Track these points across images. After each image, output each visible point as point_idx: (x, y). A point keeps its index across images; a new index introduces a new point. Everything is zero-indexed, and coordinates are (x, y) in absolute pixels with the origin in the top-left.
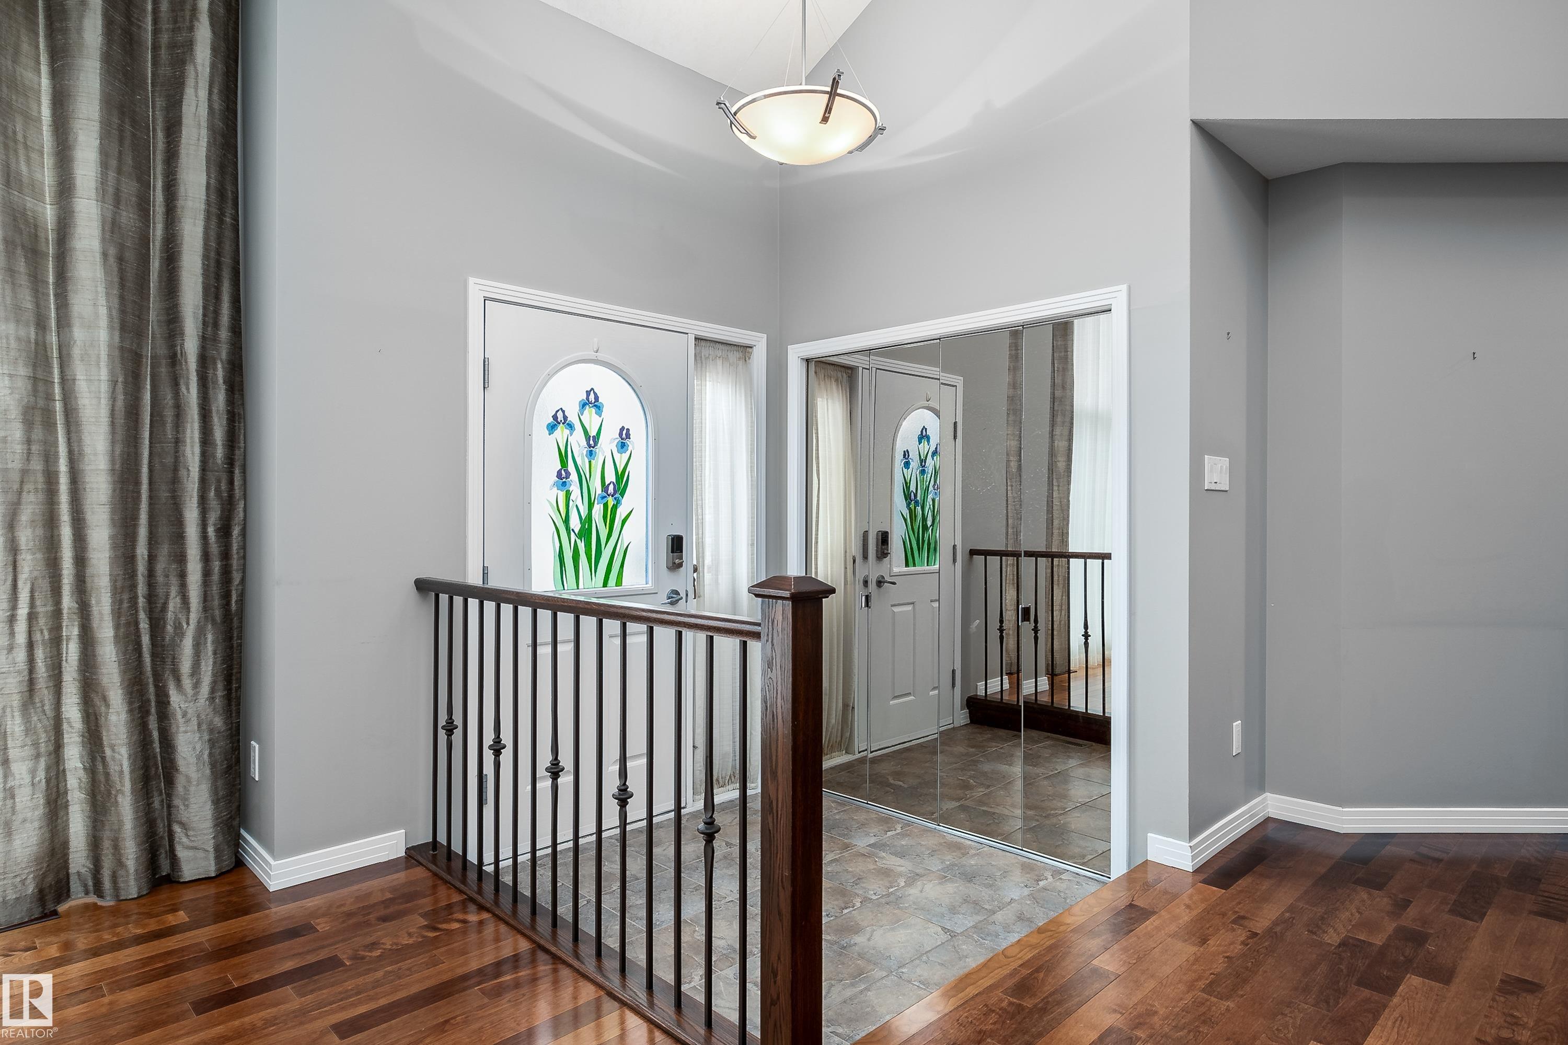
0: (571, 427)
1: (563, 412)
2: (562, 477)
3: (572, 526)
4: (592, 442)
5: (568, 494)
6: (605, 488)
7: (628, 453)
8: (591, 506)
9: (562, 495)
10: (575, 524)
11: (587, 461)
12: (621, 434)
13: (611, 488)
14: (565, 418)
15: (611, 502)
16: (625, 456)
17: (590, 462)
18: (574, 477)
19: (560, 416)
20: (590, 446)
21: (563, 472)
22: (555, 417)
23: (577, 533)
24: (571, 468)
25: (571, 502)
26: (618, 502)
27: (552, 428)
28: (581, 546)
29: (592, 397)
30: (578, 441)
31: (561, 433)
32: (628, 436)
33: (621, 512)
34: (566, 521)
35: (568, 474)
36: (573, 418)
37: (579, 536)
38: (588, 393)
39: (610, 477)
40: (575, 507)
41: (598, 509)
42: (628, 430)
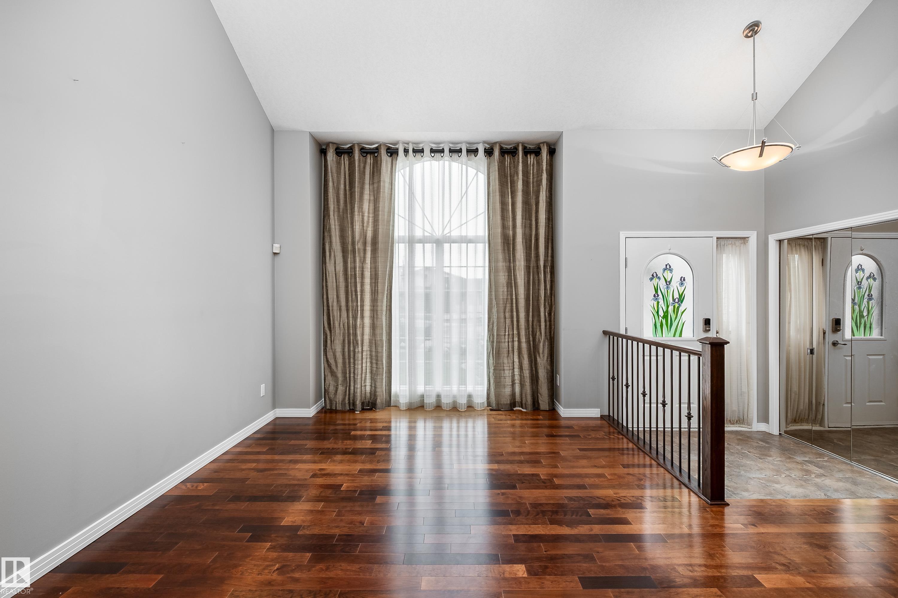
0: (659, 278)
1: (656, 273)
2: (656, 296)
3: (660, 314)
4: (668, 283)
5: (658, 303)
6: (674, 300)
7: (684, 286)
8: (668, 307)
9: (656, 303)
10: (661, 313)
11: (666, 290)
12: (681, 280)
13: (677, 300)
14: (657, 275)
15: (677, 305)
16: (683, 288)
17: (667, 291)
18: (661, 296)
19: (655, 275)
20: (667, 285)
21: (656, 294)
22: (653, 275)
23: (662, 317)
24: (659, 293)
25: (659, 306)
26: (680, 305)
27: (651, 279)
28: (664, 322)
29: (668, 267)
30: (662, 284)
31: (655, 281)
32: (684, 280)
33: (681, 309)
34: (658, 312)
35: (658, 296)
36: (660, 275)
37: (663, 318)
38: (666, 265)
39: (676, 296)
40: (661, 307)
41: (671, 308)
42: (684, 278)
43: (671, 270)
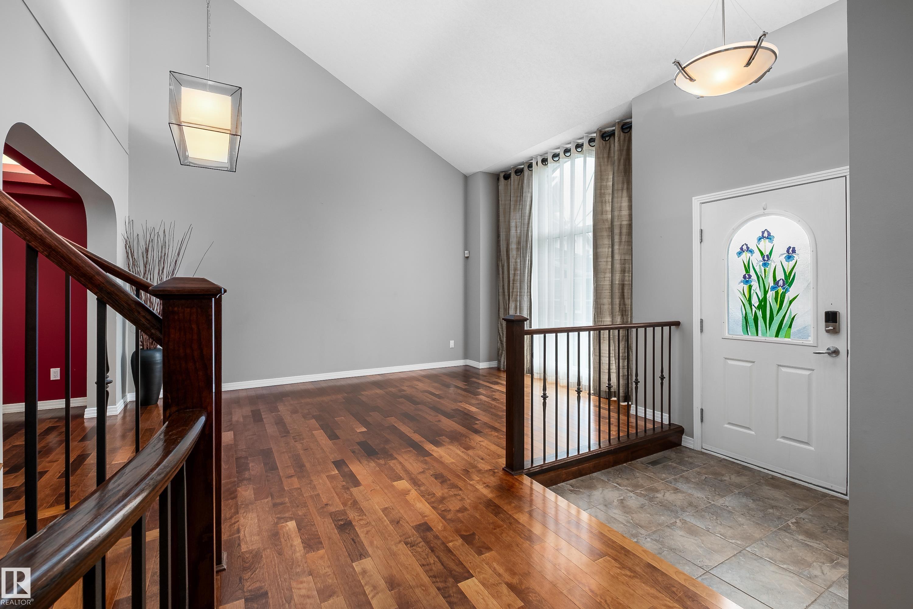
0: (752, 252)
1: (747, 245)
2: (747, 279)
3: (753, 302)
4: (766, 259)
5: (750, 287)
6: (776, 283)
7: (794, 262)
8: (766, 293)
9: (746, 287)
10: (755, 302)
11: (763, 268)
12: (788, 251)
13: (781, 283)
14: (748, 248)
15: (781, 290)
16: (792, 263)
17: (765, 270)
18: (754, 277)
19: (745, 248)
20: (764, 260)
21: (747, 276)
22: (742, 249)
23: (756, 306)
24: (752, 272)
25: (752, 291)
26: (787, 290)
27: (739, 254)
28: (760, 314)
29: (766, 234)
30: (756, 259)
31: (745, 256)
32: (794, 251)
33: (789, 296)
34: (750, 300)
35: (750, 276)
36: (752, 247)
37: (759, 308)
38: (763, 233)
39: (780, 276)
40: (755, 293)
41: (771, 295)
42: (794, 248)
43: (769, 237)
